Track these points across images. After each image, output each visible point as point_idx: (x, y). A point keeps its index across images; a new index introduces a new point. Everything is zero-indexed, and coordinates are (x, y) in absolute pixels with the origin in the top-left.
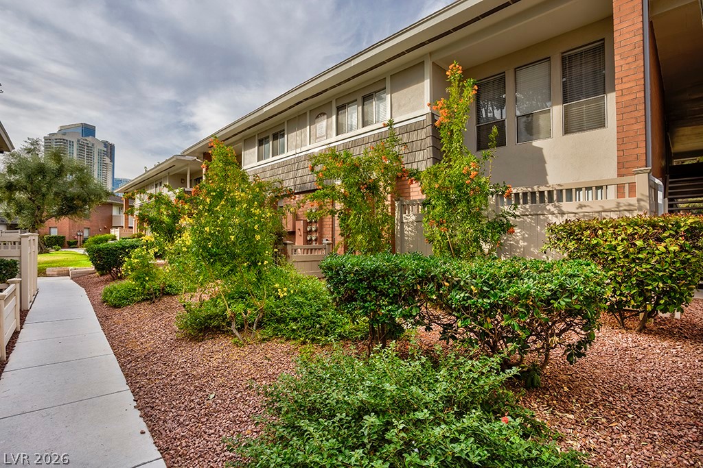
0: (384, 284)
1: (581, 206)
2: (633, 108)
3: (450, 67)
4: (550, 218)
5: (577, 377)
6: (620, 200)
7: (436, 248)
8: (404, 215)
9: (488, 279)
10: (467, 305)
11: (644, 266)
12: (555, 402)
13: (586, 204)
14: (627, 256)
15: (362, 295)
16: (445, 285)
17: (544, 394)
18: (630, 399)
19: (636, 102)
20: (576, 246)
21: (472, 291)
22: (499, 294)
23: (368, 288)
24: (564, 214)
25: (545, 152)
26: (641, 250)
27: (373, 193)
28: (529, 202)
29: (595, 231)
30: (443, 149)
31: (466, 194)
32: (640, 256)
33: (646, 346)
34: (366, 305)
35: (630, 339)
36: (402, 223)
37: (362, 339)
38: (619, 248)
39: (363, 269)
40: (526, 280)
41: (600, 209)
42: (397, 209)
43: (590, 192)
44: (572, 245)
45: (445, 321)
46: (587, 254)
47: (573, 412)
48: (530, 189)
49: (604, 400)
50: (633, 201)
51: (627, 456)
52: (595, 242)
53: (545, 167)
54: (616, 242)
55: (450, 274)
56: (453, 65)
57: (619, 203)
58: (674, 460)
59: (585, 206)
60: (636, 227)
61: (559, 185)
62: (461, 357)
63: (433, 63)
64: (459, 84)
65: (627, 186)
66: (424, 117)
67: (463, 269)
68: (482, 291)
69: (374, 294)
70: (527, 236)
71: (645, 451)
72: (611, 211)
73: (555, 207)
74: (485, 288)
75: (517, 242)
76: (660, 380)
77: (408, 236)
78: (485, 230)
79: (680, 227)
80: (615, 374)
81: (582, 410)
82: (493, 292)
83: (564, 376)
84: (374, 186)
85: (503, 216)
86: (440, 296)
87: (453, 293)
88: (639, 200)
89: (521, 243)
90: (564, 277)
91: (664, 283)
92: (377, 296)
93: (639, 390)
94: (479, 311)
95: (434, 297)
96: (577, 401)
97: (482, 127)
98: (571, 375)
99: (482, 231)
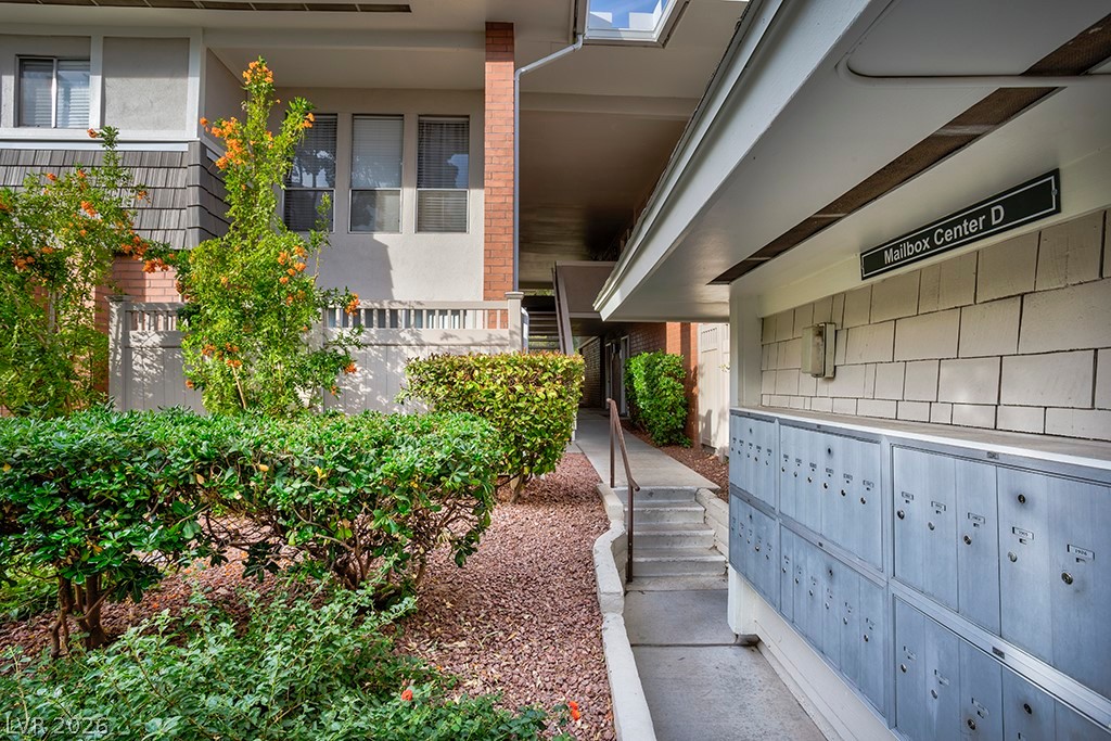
0: (111, 482)
1: (446, 336)
2: (501, 214)
3: (252, 65)
4: (405, 351)
5: (459, 583)
6: (491, 331)
7: (211, 398)
8: (132, 333)
9: (345, 452)
10: (306, 502)
11: (523, 418)
12: (438, 630)
13: (452, 334)
14: (505, 406)
15: (43, 514)
16: (258, 470)
17: (423, 622)
18: (522, 594)
19: (504, 207)
20: (447, 392)
21: (315, 475)
22: (365, 477)
23: (60, 495)
24: (424, 345)
25: (391, 253)
26: (521, 396)
27: (51, 278)
28: (375, 324)
29: (470, 372)
30: (230, 213)
31: (277, 301)
32: (520, 405)
33: (524, 520)
34: (55, 536)
35: (507, 514)
36: (127, 348)
37: (23, 616)
38: (498, 395)
39: (42, 452)
40: (403, 449)
41: (470, 342)
42: (115, 319)
43: (457, 317)
44: (441, 391)
45: (255, 537)
46: (460, 404)
47: (463, 637)
48: (377, 305)
49: (495, 606)
50: (505, 333)
51: (534, 672)
52: (471, 387)
53: (390, 274)
54: (495, 387)
55: (271, 448)
56: (257, 63)
57: (490, 335)
58: (575, 655)
59: (451, 336)
60: (516, 368)
61: (419, 303)
62: (299, 603)
63: (208, 49)
64: (266, 102)
65: (499, 312)
66: (185, 148)
67: (296, 438)
68: (334, 474)
69: (77, 508)
70: (371, 377)
71: (548, 657)
72: (481, 345)
73: (413, 334)
74: (341, 469)
75: (356, 387)
76: (545, 560)
77: (141, 375)
78: (309, 366)
79: (557, 368)
80: (500, 565)
81: (473, 629)
82: (354, 475)
83: (443, 586)
84: (57, 263)
85: (340, 344)
86: (248, 494)
87: (278, 484)
88: (511, 333)
89: (363, 389)
90: (457, 439)
91: (542, 438)
92: (86, 513)
93: (529, 580)
94: (329, 511)
95: (237, 496)
96: (465, 618)
97: (293, 193)
98: (451, 582)
99: (302, 368)
